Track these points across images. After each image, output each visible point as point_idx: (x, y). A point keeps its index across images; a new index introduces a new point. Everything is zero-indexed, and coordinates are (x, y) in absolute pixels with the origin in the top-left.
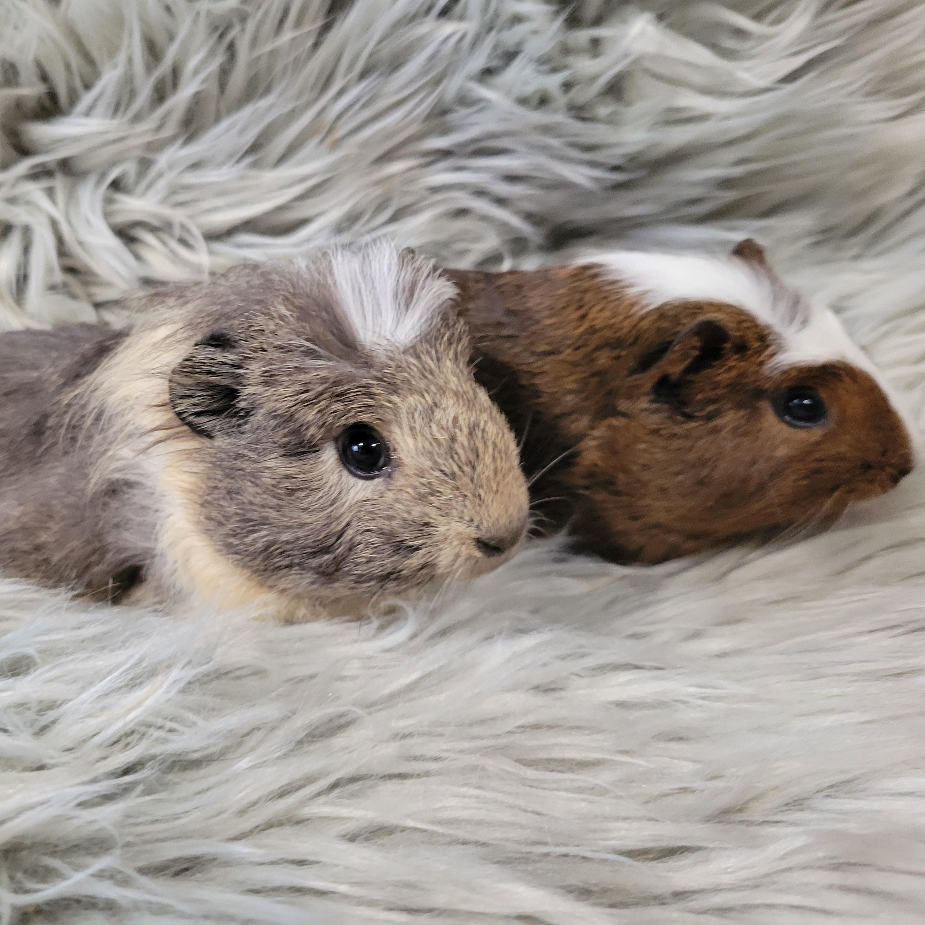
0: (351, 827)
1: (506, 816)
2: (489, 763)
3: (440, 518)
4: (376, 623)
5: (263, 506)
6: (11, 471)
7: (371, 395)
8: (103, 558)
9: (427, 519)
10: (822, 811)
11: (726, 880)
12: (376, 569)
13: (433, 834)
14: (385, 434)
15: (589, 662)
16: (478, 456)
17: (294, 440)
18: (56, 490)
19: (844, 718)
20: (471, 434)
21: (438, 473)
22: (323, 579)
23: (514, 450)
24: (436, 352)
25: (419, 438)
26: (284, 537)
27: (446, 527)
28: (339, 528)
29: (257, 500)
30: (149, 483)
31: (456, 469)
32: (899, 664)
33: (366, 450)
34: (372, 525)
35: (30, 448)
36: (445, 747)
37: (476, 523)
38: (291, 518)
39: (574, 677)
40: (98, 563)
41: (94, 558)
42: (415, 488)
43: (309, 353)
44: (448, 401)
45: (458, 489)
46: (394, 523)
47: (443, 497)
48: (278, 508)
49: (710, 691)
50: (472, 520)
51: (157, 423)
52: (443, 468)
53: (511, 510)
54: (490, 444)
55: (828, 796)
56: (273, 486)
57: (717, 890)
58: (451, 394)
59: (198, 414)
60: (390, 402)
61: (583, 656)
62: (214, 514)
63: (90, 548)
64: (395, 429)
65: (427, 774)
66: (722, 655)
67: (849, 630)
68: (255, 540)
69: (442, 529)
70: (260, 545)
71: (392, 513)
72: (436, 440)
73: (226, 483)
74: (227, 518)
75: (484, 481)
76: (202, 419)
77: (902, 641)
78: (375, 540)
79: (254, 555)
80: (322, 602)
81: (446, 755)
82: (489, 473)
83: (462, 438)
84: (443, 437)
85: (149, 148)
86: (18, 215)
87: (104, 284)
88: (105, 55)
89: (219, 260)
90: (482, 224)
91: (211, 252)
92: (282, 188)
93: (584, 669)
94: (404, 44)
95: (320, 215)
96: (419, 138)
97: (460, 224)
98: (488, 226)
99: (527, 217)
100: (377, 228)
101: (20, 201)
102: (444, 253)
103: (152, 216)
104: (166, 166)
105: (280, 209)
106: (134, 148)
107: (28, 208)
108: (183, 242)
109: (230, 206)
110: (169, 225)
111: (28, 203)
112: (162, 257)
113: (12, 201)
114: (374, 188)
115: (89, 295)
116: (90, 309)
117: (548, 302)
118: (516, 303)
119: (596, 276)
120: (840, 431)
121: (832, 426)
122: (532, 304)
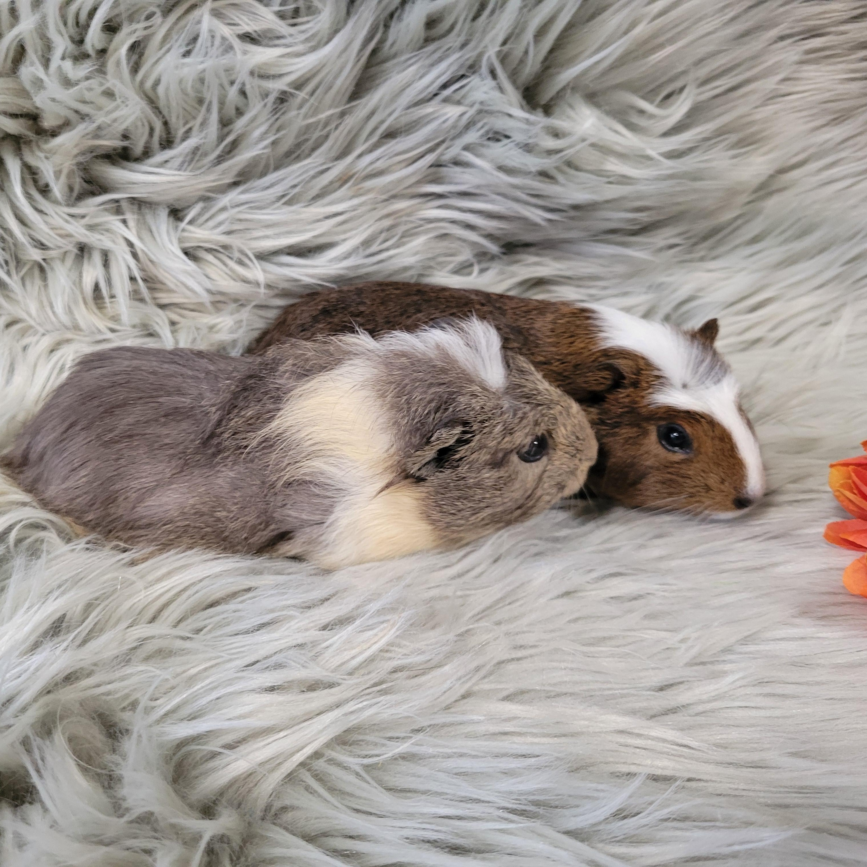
0: (505, 693)
2: (565, 646)
8: (268, 527)
10: (741, 653)
11: (705, 697)
13: (548, 692)
15: (594, 575)
19: (739, 596)
32: (766, 561)
36: (535, 638)
39: (587, 584)
40: (263, 531)
41: (262, 527)
55: (743, 644)
61: (591, 571)
65: (531, 656)
67: (734, 539)
81: (539, 643)
85: (210, 190)
86: (99, 240)
87: (170, 291)
88: (181, 122)
89: (269, 276)
90: (459, 243)
91: (264, 271)
92: (318, 221)
93: (593, 579)
94: (414, 118)
95: (345, 240)
96: (419, 182)
97: (445, 244)
98: (464, 244)
99: (490, 236)
100: (387, 249)
101: (100, 227)
102: (432, 264)
103: (217, 243)
104: (228, 204)
105: (315, 237)
106: (199, 190)
107: (108, 235)
108: (240, 263)
109: (278, 235)
110: (225, 247)
111: (107, 230)
112: (221, 273)
113: (91, 228)
114: (387, 220)
115: (155, 299)
116: (160, 311)
117: (550, 326)
118: (522, 323)
119: (588, 318)
120: (695, 460)
121: (692, 455)
122: (537, 325)
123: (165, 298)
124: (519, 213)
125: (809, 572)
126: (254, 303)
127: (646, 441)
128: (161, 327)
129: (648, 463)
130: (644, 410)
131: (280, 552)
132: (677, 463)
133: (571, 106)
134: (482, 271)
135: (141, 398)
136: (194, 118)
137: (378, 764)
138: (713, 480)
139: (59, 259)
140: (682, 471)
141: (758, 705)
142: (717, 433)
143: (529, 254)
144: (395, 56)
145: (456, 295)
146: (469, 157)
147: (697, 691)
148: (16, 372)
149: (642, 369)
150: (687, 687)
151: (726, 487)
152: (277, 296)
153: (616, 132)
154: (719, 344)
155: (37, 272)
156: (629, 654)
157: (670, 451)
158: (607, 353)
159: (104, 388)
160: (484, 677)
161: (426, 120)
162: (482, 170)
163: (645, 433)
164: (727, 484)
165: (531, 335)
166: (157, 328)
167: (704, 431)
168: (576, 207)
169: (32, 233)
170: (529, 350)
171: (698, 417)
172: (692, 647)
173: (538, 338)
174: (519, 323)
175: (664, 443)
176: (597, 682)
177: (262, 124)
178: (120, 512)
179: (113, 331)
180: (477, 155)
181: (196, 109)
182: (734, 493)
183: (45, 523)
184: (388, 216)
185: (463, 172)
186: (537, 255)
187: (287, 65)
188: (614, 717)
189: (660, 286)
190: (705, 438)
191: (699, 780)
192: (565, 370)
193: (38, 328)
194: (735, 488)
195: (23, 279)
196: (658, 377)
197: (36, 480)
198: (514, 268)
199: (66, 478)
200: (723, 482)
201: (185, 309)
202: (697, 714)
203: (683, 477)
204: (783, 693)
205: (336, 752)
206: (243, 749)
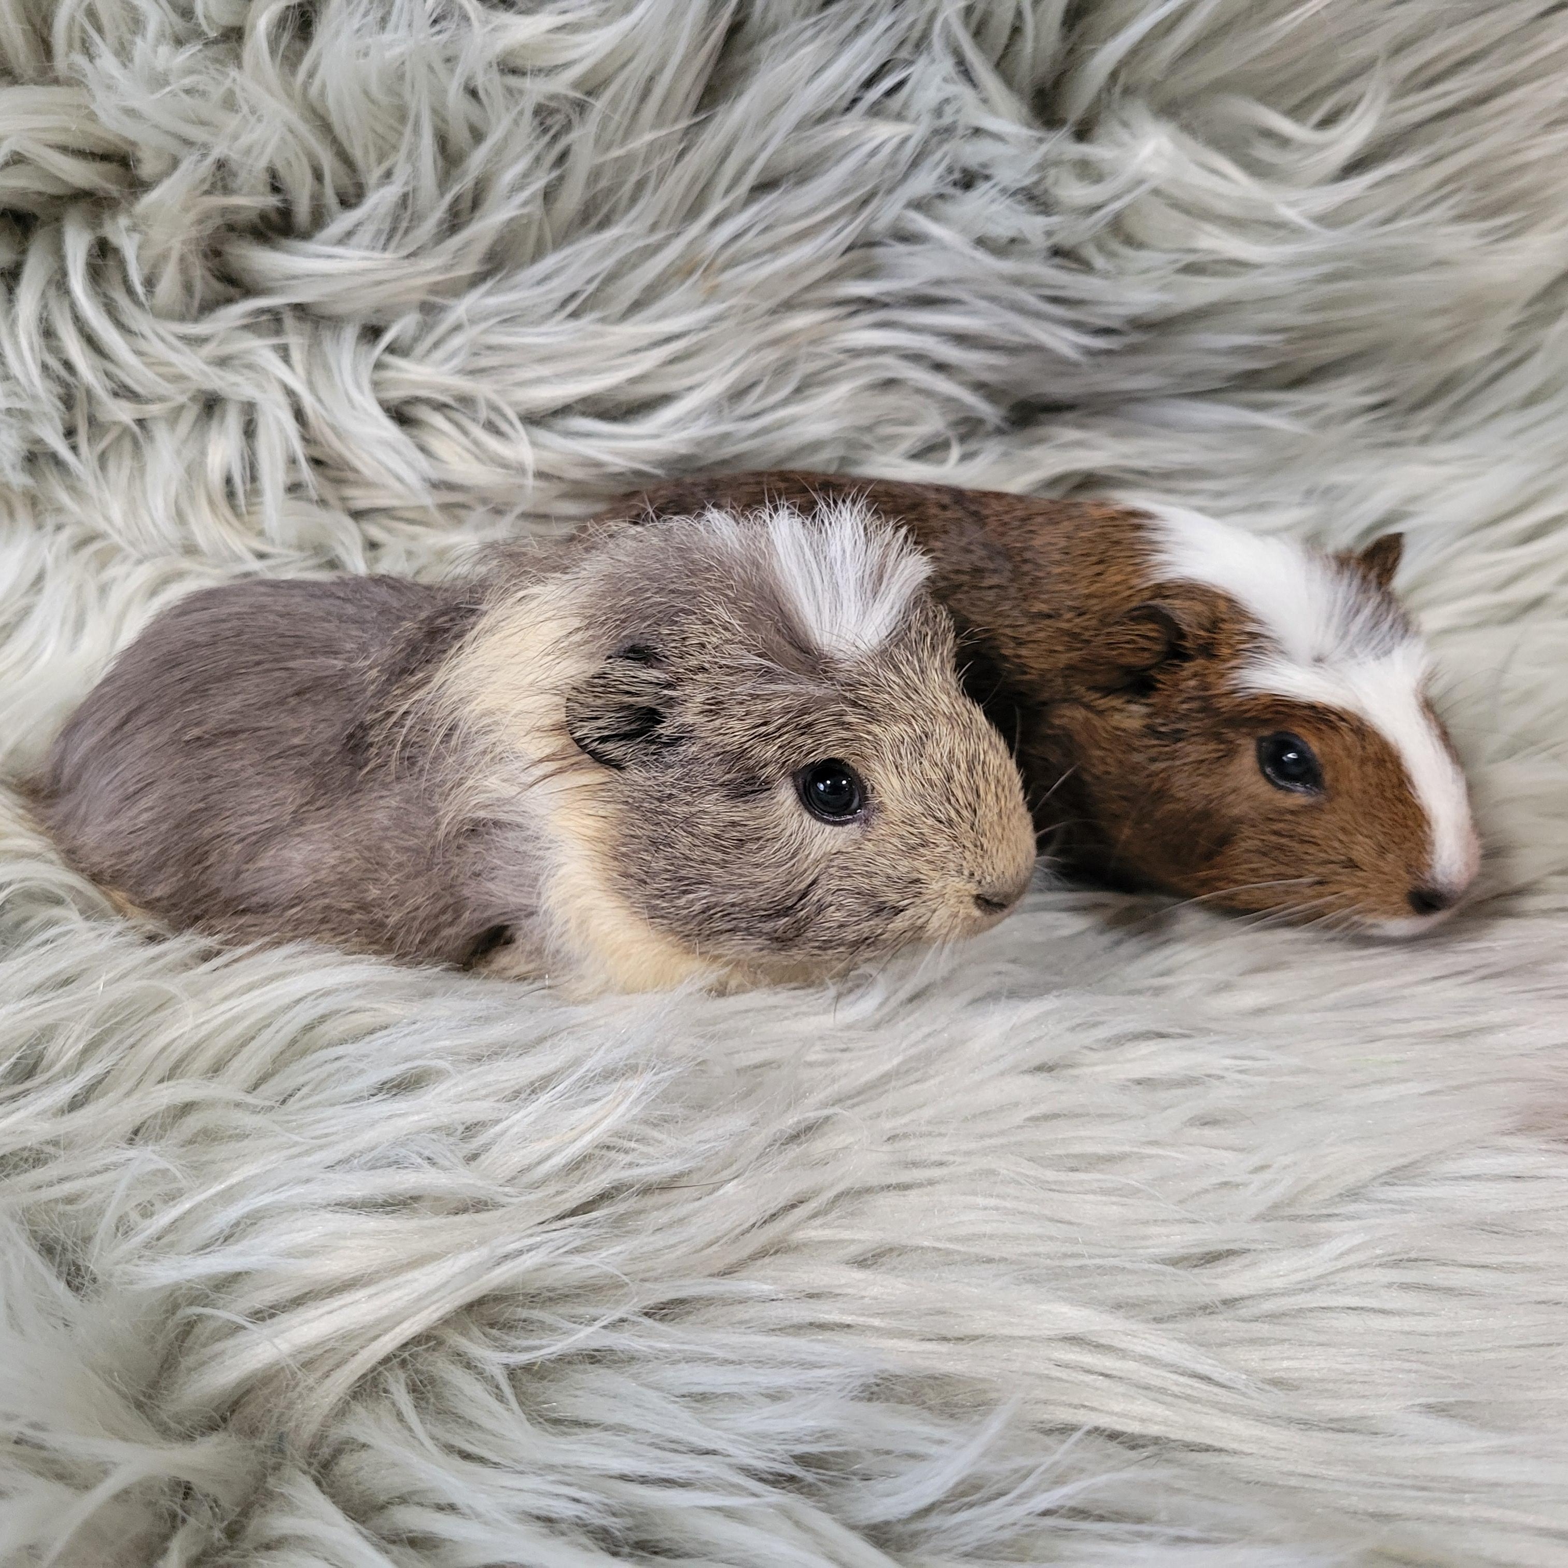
0: (853, 1250)
1: (1032, 1228)
2: (1004, 1166)
3: (932, 873)
4: (832, 991)
5: (703, 862)
6: (318, 804)
7: (847, 726)
8: (459, 916)
9: (915, 875)
10: (1379, 1201)
11: (1278, 1283)
12: (850, 935)
13: (948, 1253)
14: (861, 771)
15: (1101, 1033)
16: (978, 796)
17: (741, 777)
18: (387, 829)
19: (1402, 1089)
20: (970, 770)
21: (931, 821)
22: (775, 945)
23: (1017, 781)
24: (919, 661)
25: (907, 779)
26: (730, 898)
27: (941, 884)
28: (803, 886)
29: (696, 854)
30: (533, 824)
31: (953, 814)
32: (1466, 1021)
33: (836, 789)
34: (847, 884)
35: (345, 771)
36: (946, 1148)
37: (977, 878)
38: (741, 875)
39: (1085, 1051)
40: (451, 924)
41: (448, 917)
42: (901, 837)
43: (768, 674)
44: (942, 729)
45: (955, 838)
46: (875, 881)
47: (939, 850)
48: (723, 865)
49: (1248, 1063)
50: (972, 874)
51: (548, 751)
52: (939, 815)
53: (1019, 859)
54: (991, 779)
55: (1386, 1183)
56: (716, 836)
57: (1269, 1294)
58: (945, 720)
59: (603, 740)
60: (869, 733)
61: (1095, 1025)
62: (633, 870)
63: (440, 904)
64: (876, 766)
65: (931, 1183)
66: (1259, 1012)
67: (1409, 978)
68: (692, 902)
69: (935, 886)
70: (697, 907)
71: (873, 869)
72: (930, 781)
73: (647, 830)
74: (654, 875)
75: (987, 827)
76: (609, 746)
77: (1471, 991)
78: (851, 902)
79: (686, 920)
80: (767, 970)
81: (951, 1158)
82: (992, 816)
83: (960, 776)
84: (936, 776)
85: (435, 289)
86: (234, 384)
87: (368, 484)
88: (373, 157)
89: (547, 455)
90: (920, 399)
91: (534, 444)
92: (637, 351)
93: (1098, 1041)
94: (815, 149)
95: (690, 389)
96: (832, 277)
97: (890, 400)
98: (928, 401)
99: (979, 387)
100: (774, 408)
101: (236, 362)
102: (867, 439)
103: (445, 390)
104: (465, 318)
105: (633, 381)
106: (414, 289)
107: (251, 374)
108: (491, 427)
109: (561, 377)
110: (466, 401)
111: (250, 367)
112: (459, 449)
113: (223, 362)
114: (769, 350)
115: (343, 499)
116: (349, 522)
117: (1063, 543)
118: (1013, 539)
119: (1139, 527)
120: (1327, 806)
121: (1322, 798)
122: (1037, 542)
123: (362, 499)
124: (1026, 335)
125: (1557, 1046)
126: (518, 510)
127: (1231, 769)
128: (347, 549)
129: (1236, 811)
130: (1225, 701)
131: (494, 967)
132: (1292, 812)
133: (1125, 124)
134: (966, 457)
135: (258, 663)
136: (395, 148)
137: (534, 1364)
138: (1363, 849)
139: (167, 420)
140: (1301, 830)
141: (1388, 1306)
142: (1370, 750)
143: (1065, 424)
144: (774, 29)
145: (897, 491)
146: (920, 222)
147: (1264, 1270)
148: (87, 630)
149: (1223, 620)
150: (1247, 1261)
151: (1391, 863)
152: (564, 496)
153: (1214, 171)
154: (1401, 580)
155: (127, 445)
156: (1138, 1191)
157: (1281, 788)
158: (1160, 590)
159: (198, 646)
160: (814, 1216)
161: (840, 153)
162: (943, 247)
163: (1230, 753)
164: (1390, 857)
165: (1025, 561)
166: (341, 552)
167: (1346, 749)
168: (1140, 324)
169: (111, 367)
170: (1021, 590)
171: (1333, 718)
172: (1274, 1182)
173: (1038, 566)
174: (1006, 540)
175: (1268, 770)
176: (1051, 1238)
177: (518, 158)
178: (215, 883)
179: (261, 556)
180: (936, 219)
181: (396, 130)
182: (1407, 877)
183: (61, 893)
184: (775, 342)
185: (911, 254)
186: (1081, 426)
187: (566, 48)
188: (1065, 1309)
189: (1330, 492)
190: (1347, 761)
191: (1221, 1450)
192: (1086, 629)
193: (129, 549)
194: (1409, 868)
195: (102, 459)
196: (1254, 636)
197: (67, 819)
198: (1036, 452)
199: (114, 813)
200: (1382, 851)
201: (400, 519)
202: (1256, 1319)
203: (1303, 842)
204: (1447, 1284)
205: (471, 1340)
206: (284, 1320)
